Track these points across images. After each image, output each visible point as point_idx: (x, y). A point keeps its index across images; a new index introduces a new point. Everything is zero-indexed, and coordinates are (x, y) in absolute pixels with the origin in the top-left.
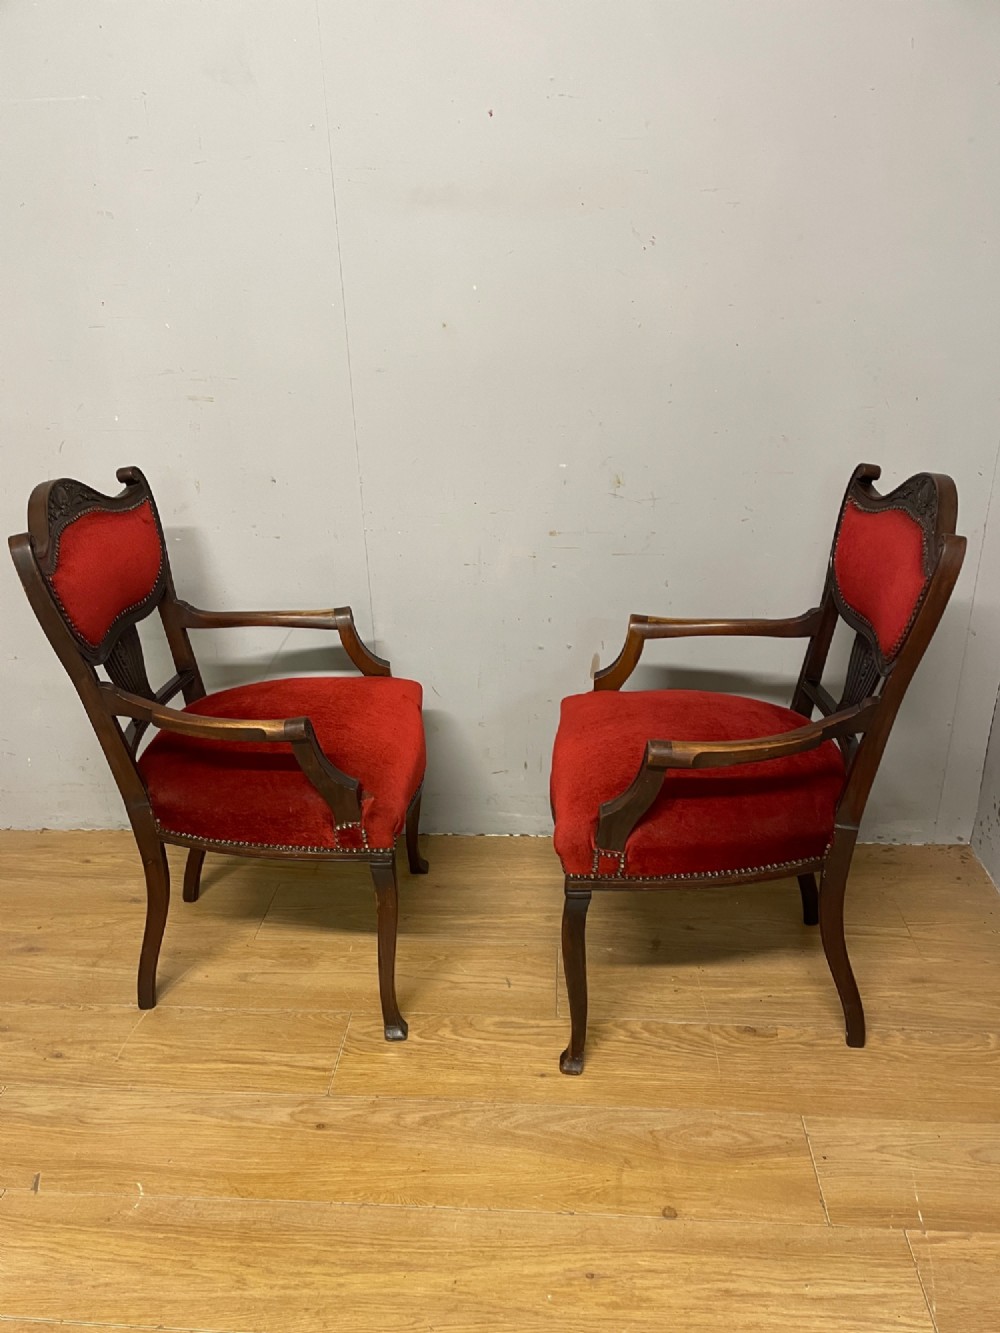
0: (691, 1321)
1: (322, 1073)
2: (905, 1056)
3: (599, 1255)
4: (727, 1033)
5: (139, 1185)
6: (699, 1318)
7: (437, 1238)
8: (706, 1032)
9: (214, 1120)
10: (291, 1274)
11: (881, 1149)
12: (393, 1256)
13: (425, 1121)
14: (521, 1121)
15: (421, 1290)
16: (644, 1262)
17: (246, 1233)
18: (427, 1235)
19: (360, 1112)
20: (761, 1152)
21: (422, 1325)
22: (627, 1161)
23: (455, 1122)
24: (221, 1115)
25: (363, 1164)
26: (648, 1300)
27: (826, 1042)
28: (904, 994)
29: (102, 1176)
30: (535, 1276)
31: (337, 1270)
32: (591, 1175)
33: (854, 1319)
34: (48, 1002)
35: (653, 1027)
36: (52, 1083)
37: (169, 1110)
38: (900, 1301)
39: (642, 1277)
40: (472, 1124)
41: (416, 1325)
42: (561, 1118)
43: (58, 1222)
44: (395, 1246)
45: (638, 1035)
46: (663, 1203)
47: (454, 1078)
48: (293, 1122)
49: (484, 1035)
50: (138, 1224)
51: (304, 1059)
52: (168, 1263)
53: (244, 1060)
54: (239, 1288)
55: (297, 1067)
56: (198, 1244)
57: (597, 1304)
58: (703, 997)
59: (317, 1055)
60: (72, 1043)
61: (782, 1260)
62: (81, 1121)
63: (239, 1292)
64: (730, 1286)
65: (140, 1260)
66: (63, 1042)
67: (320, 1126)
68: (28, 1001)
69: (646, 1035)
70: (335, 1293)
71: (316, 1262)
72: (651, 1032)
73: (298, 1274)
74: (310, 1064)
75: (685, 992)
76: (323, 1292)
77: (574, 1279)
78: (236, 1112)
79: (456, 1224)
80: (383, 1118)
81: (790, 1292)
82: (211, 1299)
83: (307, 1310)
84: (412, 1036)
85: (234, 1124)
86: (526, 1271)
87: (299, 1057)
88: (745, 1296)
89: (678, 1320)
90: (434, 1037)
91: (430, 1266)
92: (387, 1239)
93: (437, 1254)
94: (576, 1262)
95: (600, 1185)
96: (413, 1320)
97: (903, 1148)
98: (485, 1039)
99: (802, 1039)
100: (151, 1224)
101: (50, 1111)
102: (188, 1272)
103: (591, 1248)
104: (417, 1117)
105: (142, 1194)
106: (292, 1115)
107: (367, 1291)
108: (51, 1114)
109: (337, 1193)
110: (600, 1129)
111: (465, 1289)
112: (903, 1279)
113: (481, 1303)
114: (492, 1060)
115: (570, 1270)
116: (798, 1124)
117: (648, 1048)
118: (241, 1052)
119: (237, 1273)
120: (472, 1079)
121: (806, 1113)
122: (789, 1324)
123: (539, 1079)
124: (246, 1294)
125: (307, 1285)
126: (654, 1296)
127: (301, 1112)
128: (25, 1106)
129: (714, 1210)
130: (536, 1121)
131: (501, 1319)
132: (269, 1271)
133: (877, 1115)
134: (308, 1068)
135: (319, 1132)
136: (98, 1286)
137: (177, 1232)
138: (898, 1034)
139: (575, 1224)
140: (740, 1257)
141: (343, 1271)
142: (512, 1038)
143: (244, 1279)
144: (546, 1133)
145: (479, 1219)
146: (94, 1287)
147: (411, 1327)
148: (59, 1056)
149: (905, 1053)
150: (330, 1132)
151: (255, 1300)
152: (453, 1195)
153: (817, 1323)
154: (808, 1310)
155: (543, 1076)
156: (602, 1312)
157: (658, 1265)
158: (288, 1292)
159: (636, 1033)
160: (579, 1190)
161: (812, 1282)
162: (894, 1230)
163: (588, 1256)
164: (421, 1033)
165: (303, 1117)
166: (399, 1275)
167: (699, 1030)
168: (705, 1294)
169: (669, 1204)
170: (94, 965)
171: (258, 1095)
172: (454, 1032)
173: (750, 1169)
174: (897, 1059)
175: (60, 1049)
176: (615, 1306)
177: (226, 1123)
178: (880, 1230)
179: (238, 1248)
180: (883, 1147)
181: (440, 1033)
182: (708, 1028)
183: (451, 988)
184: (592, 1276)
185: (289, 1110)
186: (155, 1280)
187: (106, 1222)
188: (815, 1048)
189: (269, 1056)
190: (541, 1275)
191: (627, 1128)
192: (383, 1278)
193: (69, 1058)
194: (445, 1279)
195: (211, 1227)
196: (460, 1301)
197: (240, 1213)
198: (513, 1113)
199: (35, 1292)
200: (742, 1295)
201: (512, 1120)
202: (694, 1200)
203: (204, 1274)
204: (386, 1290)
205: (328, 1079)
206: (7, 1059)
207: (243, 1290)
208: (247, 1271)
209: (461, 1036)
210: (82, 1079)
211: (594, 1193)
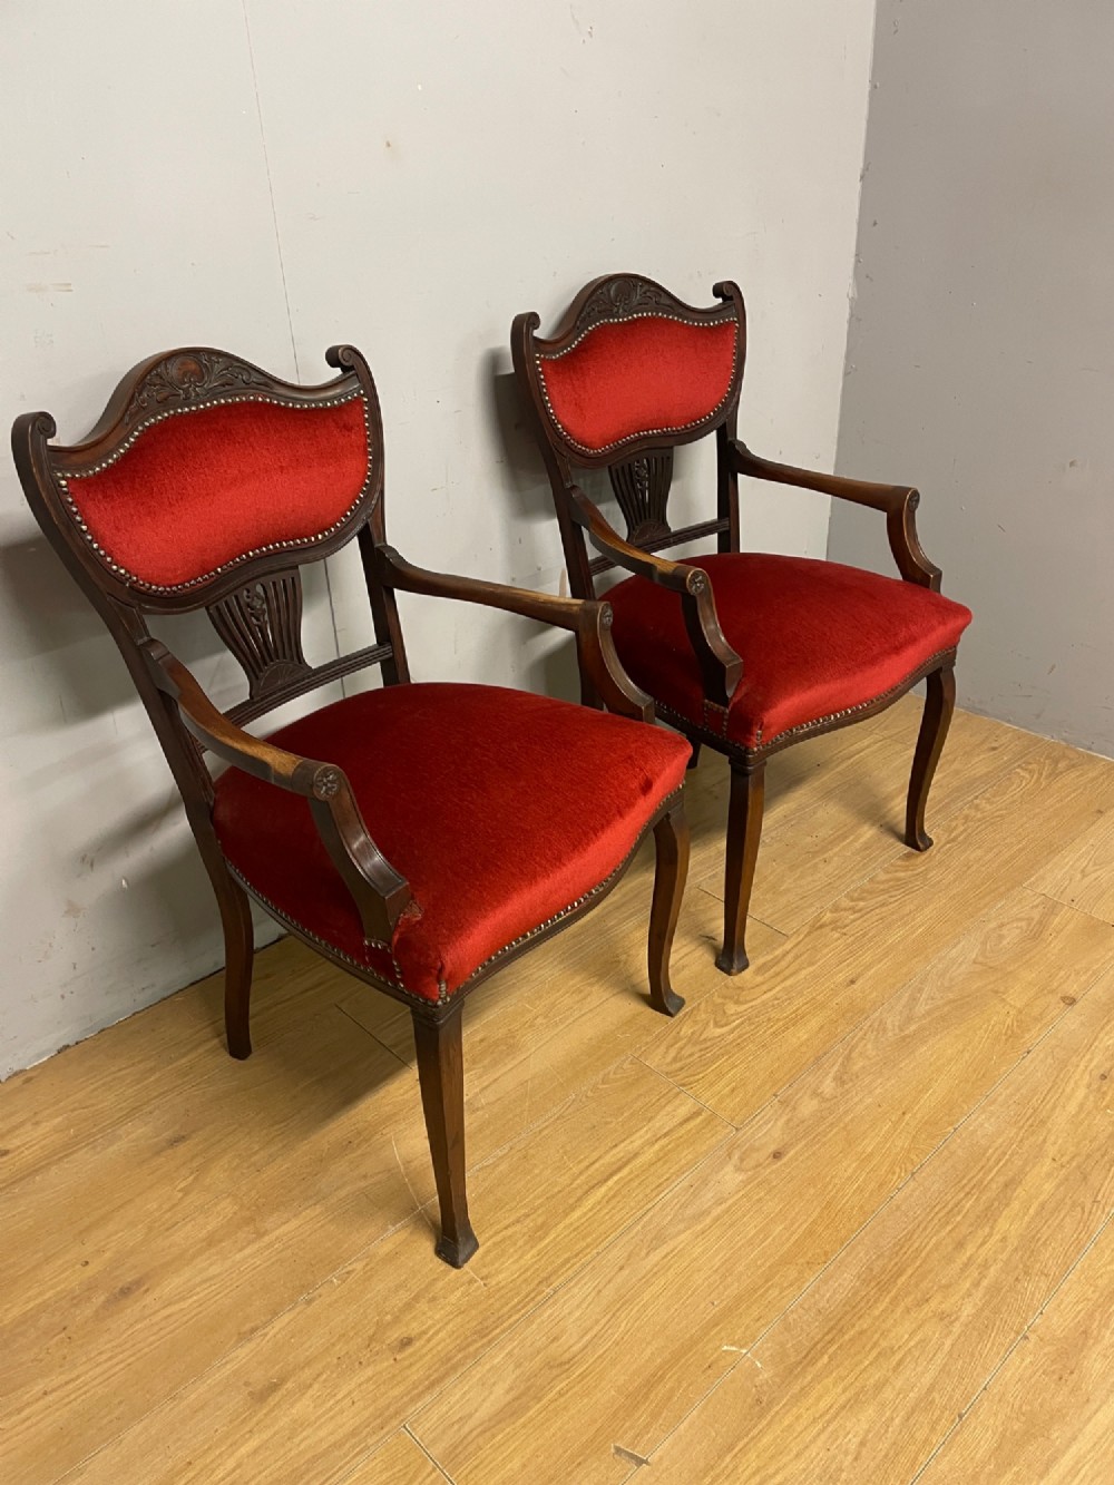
1: (699, 1118)
3: (1084, 1060)
4: (901, 866)
5: (725, 1348)
7: (996, 1145)
8: (889, 875)
9: (683, 1236)
10: (962, 1271)
11: (1085, 874)
12: (994, 1186)
13: (840, 1080)
14: (896, 1024)
15: (1049, 1187)
17: (879, 1282)
18: (985, 1150)
19: (785, 1118)
20: (1042, 924)
22: (995, 992)
23: (860, 1062)
24: (681, 1226)
25: (860, 1149)
29: (679, 1380)
30: (1081, 1108)
31: (981, 1234)
32: (995, 1019)
34: (275, 1314)
35: (856, 895)
37: (626, 1272)
40: (872, 1053)
42: (914, 999)
43: (721, 1457)
44: (982, 1179)
46: (1055, 998)
47: (801, 1034)
48: (750, 1173)
50: (789, 1374)
52: (871, 1370)
53: (615, 1167)
54: (952, 1322)
55: (667, 1132)
56: (861, 1333)
58: (848, 854)
59: (667, 1109)
60: (396, 1318)
62: (561, 1365)
63: (957, 1324)
65: (843, 1399)
67: (777, 1155)
68: (245, 1336)
70: (1010, 1248)
71: (960, 1245)
72: (861, 899)
73: (966, 1265)
74: (676, 1121)
75: (831, 858)
76: (1002, 1257)
77: (1099, 1088)
78: (689, 1212)
79: (986, 1125)
80: (808, 1107)
82: (950, 1353)
85: (708, 1220)
86: (1071, 1110)
87: (657, 1123)
91: (1023, 1167)
92: (969, 1181)
93: (1012, 1155)
94: (1082, 1077)
95: (1009, 1019)
96: (1079, 1209)
97: (1090, 865)
98: (769, 991)
100: (799, 1364)
101: (507, 1392)
102: (898, 1357)
103: (1074, 1059)
104: (829, 1083)
105: (744, 1351)
106: (739, 1170)
107: (1024, 1224)
108: (509, 1397)
109: (881, 1186)
110: (946, 985)
111: (1067, 1157)
113: (1088, 1156)
114: (801, 1000)
115: (1089, 1085)
116: (1029, 891)
117: (879, 910)
118: (597, 1165)
119: (930, 1314)
120: (815, 1024)
121: (1022, 882)
123: (858, 985)
124: (963, 1319)
125: (985, 1266)
127: (741, 1160)
128: (470, 1416)
129: (1083, 978)
130: (904, 1015)
132: (946, 1287)
134: (680, 1124)
135: (784, 1160)
136: (859, 1453)
137: (830, 1342)
139: (1042, 1056)
141: (987, 1230)
142: (787, 973)
143: (943, 1312)
144: (924, 1017)
145: (991, 1108)
146: (856, 1459)
147: (1086, 1214)
148: (406, 1342)
150: (792, 1153)
151: (977, 1315)
152: (951, 1109)
158: (985, 1283)
160: (1006, 1033)
163: (1081, 1067)
165: (750, 1162)
166: (1020, 1193)
169: (1059, 995)
170: (260, 1234)
171: (682, 1181)
172: (737, 1002)
173: (1055, 938)
175: (395, 1335)
177: (698, 1227)
179: (895, 1298)
180: (1083, 872)
184: (1104, 1076)
185: (729, 1168)
186: (888, 1393)
187: (761, 1405)
189: (629, 1146)
190: (1082, 1104)
191: (958, 972)
192: (1015, 1205)
193: (424, 1333)
194: (1046, 1165)
195: (847, 1308)
196: (1079, 1167)
197: (846, 1275)
198: (882, 1022)
201: (889, 1027)
202: (1066, 981)
203: (912, 1343)
204: (1032, 1211)
205: (713, 1116)
206: (348, 1401)
207: (957, 1319)
208: (933, 1304)
209: (746, 1002)
210: (482, 1333)
211: (1015, 1028)
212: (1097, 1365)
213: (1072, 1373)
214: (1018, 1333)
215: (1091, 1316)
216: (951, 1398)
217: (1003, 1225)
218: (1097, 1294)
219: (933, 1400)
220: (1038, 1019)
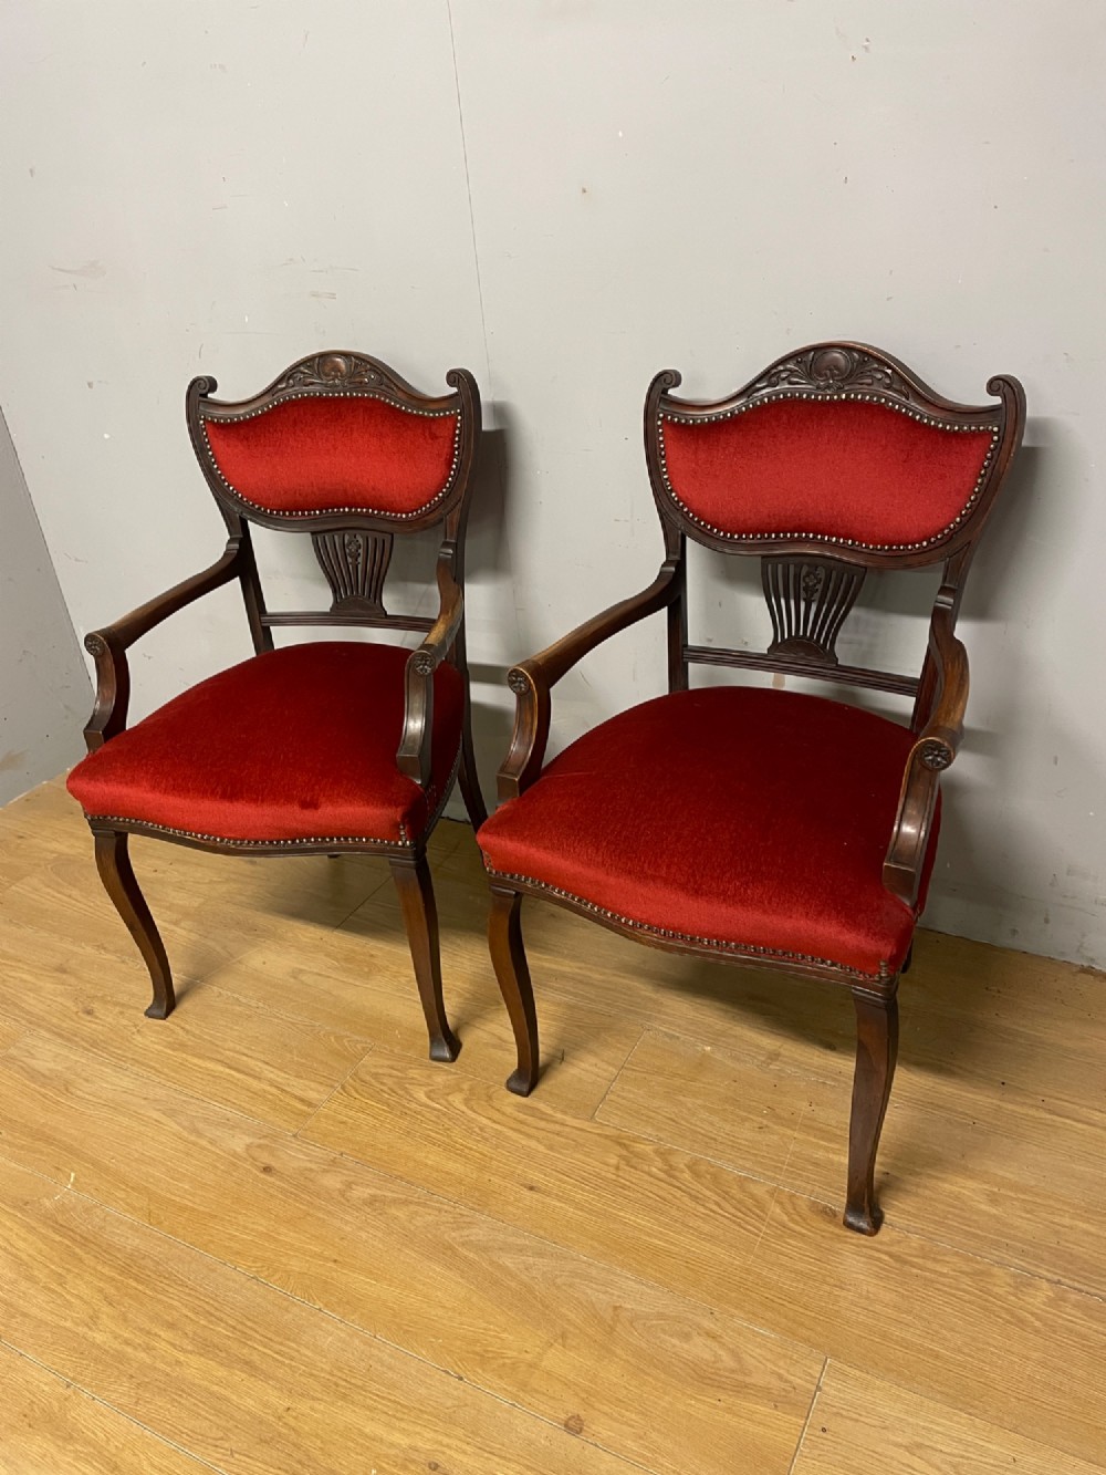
1: (305, 1108)
2: (1037, 1324)
3: (460, 1444)
4: (795, 1206)
5: (73, 1175)
8: (765, 1196)
9: (178, 1127)
10: (141, 1330)
11: (910, 1449)
12: (246, 1351)
13: (372, 1201)
14: (473, 1239)
15: (247, 1403)
17: (130, 1266)
18: (294, 1341)
19: (313, 1166)
20: (741, 1389)
21: (226, 1445)
22: (564, 1336)
23: (401, 1213)
24: (186, 1124)
25: (282, 1230)
27: (930, 1265)
28: (1093, 1229)
29: (47, 1154)
30: (374, 1439)
31: (185, 1343)
32: (511, 1338)
35: (703, 1168)
36: (69, 1040)
37: (143, 1102)
40: (419, 1222)
41: (218, 1443)
42: (521, 1250)
44: (255, 1340)
45: (677, 1174)
46: (573, 1406)
47: (433, 1157)
48: (245, 1155)
49: (497, 1116)
50: (48, 1219)
51: (300, 1087)
52: (46, 1271)
53: (241, 1068)
54: (87, 1325)
55: (287, 1092)
56: (81, 1260)
58: (791, 1148)
59: (313, 1085)
60: (107, 1002)
62: (67, 1090)
63: (85, 1329)
65: (24, 1257)
66: (103, 1000)
67: (267, 1170)
68: (102, 947)
69: (687, 1175)
70: (168, 1370)
71: (171, 1326)
72: (697, 1175)
73: (147, 1332)
74: (299, 1093)
75: (774, 1133)
76: (158, 1363)
77: (413, 1461)
78: (200, 1126)
79: (330, 1339)
80: (332, 1182)
82: (58, 1326)
83: (132, 1376)
85: (193, 1138)
86: (369, 1428)
87: (295, 1082)
90: (442, 1101)
91: (274, 1378)
92: (251, 1328)
93: (290, 1367)
94: (428, 1441)
95: (515, 1354)
96: (221, 1434)
97: (949, 1458)
98: (493, 1121)
99: (895, 1249)
100: (57, 1222)
101: (49, 1070)
102: (59, 1289)
104: (368, 1193)
105: (69, 1187)
106: (249, 1147)
107: (197, 1381)
108: (47, 1073)
109: (238, 1253)
110: (559, 1281)
111: (293, 1423)
113: (299, 1447)
114: (485, 1149)
115: (415, 1449)
116: (817, 1368)
117: (679, 1194)
118: (245, 1058)
119: (96, 1308)
120: (451, 1166)
121: (836, 1356)
123: (525, 1193)
124: (90, 1334)
125: (148, 1349)
127: (259, 1146)
128: (32, 1056)
129: (629, 1443)
130: (490, 1244)
132: (124, 1317)
133: (939, 1397)
134: (296, 1097)
135: (262, 1176)
137: (75, 1241)
138: (1045, 1285)
139: (455, 1393)
141: (190, 1347)
142: (525, 1129)
143: (98, 1318)
144: (492, 1263)
145: (357, 1342)
147: (214, 1442)
148: (89, 1013)
149: (1038, 1318)
150: (273, 1180)
151: (93, 1344)
152: (348, 1303)
155: (531, 1188)
158: (129, 1350)
159: (675, 1168)
160: (487, 1351)
163: (446, 1440)
164: (430, 1091)
165: (257, 1153)
166: (238, 1376)
167: (759, 1191)
169: (582, 1414)
170: (176, 923)
171: (231, 1112)
172: (466, 1101)
173: (715, 1407)
174: (1021, 1322)
175: (95, 1006)
177: (185, 1134)
179: (114, 1279)
180: (920, 1446)
181: (450, 1098)
182: (771, 1194)
183: (494, 1046)
185: (248, 1140)
186: (24, 1285)
187: (22, 1205)
188: (906, 1268)
189: (268, 1072)
190: (381, 1441)
191: (589, 1291)
192: (222, 1372)
193: (97, 1018)
194: (279, 1401)
195: (104, 1247)
196: (280, 1434)
197: (137, 1241)
198: (470, 1225)
201: (466, 1232)
202: (615, 1420)
203: (68, 1297)
204: (215, 1388)
205: (307, 1116)
206: (49, 1002)
207: (90, 1329)
208: (106, 1309)
209: (471, 1108)
210: (94, 1044)
211: (501, 1361)
212: (35, 1448)
213: (30, 1426)
214: (73, 1379)
215: (88, 1442)
216: (16, 1330)
217: (195, 1361)
218: (114, 1451)
219: (14, 1317)
220: (523, 1386)
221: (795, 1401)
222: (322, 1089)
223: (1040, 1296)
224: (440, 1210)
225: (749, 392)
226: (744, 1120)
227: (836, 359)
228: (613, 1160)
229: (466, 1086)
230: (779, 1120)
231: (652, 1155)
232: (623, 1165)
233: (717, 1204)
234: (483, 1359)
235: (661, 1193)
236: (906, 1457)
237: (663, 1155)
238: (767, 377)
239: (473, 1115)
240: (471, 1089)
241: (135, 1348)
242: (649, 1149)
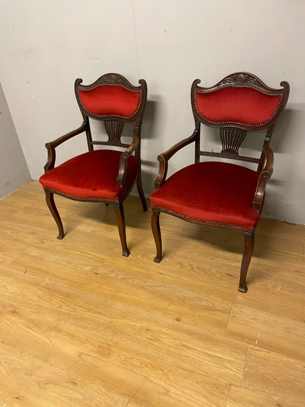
0: (170, 350)
1: (103, 260)
2: (279, 294)
3: (153, 325)
4: (222, 274)
5: (48, 277)
6: (172, 350)
7: (112, 309)
8: (215, 273)
9: (72, 266)
10: (73, 308)
11: (254, 319)
12: (99, 310)
13: (123, 279)
14: (148, 285)
15: (102, 321)
16: (164, 330)
17: (67, 295)
18: (110, 308)
19: (108, 272)
20: (215, 310)
21: (99, 329)
22: (173, 302)
23: (131, 281)
24: (74, 265)
25: (102, 286)
26: (161, 341)
28: (289, 275)
29: (40, 273)
30: (133, 325)
31: (84, 310)
32: (161, 304)
33: (218, 364)
34: (46, 228)
35: (200, 267)
36: (39, 248)
37: (62, 261)
38: (236, 364)
39: (161, 334)
40: (135, 282)
42: (160, 286)
43: (27, 282)
44: (101, 308)
45: (194, 269)
46: (177, 316)
47: (136, 269)
48: (90, 271)
49: (149, 259)
50: (44, 287)
51: (99, 256)
52: (47, 298)
54: (59, 308)
55: (97, 257)
56: (55, 295)
57: (146, 338)
58: (220, 262)
59: (103, 255)
60: (47, 240)
61: (205, 341)
62: (42, 259)
64: (185, 343)
65: (40, 295)
66: (45, 239)
67: (96, 274)
68: (42, 227)
69: (196, 269)
70: (81, 315)
71: (80, 307)
72: (198, 269)
73: (75, 309)
74: (100, 257)
75: (215, 259)
76: (79, 314)
77: (143, 329)
78: (78, 265)
79: (119, 307)
80: (112, 275)
81: (203, 351)
82: (52, 309)
83: (73, 318)
84: (130, 256)
85: (76, 268)
86: (131, 323)
87: (99, 255)
88: (188, 348)
89: (166, 348)
90: (135, 257)
91: (107, 315)
92: (99, 306)
93: (110, 313)
94: (145, 325)
95: (162, 307)
96: (97, 327)
97: (262, 321)
98: (149, 260)
100: (47, 287)
101: (36, 255)
102: (50, 301)
103: (152, 323)
104: (121, 277)
105: (48, 280)
106: (90, 269)
107: (89, 317)
109: (93, 291)
110: (170, 292)
111: (113, 324)
112: (241, 358)
113: (116, 328)
114: (148, 266)
115: (143, 327)
116: (231, 305)
117: (195, 273)
118: (85, 250)
119: (61, 304)
120: (140, 270)
121: (235, 303)
122: (197, 359)
123: (159, 275)
124: (61, 310)
125: (75, 312)
126: (163, 340)
127: (93, 269)
128: (31, 253)
129: (192, 322)
130: (153, 286)
131: (119, 334)
132: (68, 306)
133: (258, 309)
134: (100, 258)
135: (95, 275)
137: (52, 291)
138: (280, 286)
139: (150, 315)
140: (193, 337)
141: (86, 311)
143: (62, 306)
144: (154, 289)
145: (125, 307)
146: (28, 299)
147: (96, 329)
148: (43, 242)
149: (279, 293)
150: (98, 276)
151: (62, 312)
152: (121, 299)
153: (206, 362)
154: (206, 357)
155: (160, 274)
156: (146, 340)
157: (168, 332)
158: (71, 312)
159: (194, 268)
161: (211, 350)
162: (245, 343)
163: (150, 324)
164: (133, 255)
166: (98, 315)
167: (214, 271)
168: (177, 344)
169: (179, 317)
171: (84, 262)
172: (142, 257)
173: (209, 314)
174: (275, 294)
175: (44, 241)
176: (151, 339)
177: (74, 267)
178: (240, 342)
179: (64, 298)
181: (137, 256)
182: (216, 272)
183: (146, 245)
184: (148, 330)
185: (90, 268)
186: (41, 301)
187: (37, 285)
189: (91, 253)
190: (134, 326)
191: (177, 294)
192: (95, 315)
193: (45, 243)
194: (110, 320)
195: (60, 292)
196: (111, 326)
197: (68, 290)
198: (147, 282)
199: (15, 297)
200: (188, 347)
201: (146, 284)
202: (187, 318)
203: (53, 303)
204: (94, 318)
205: (103, 262)
206: (32, 240)
207: (61, 309)
208: (63, 304)
209: (143, 258)
210: (46, 249)
211: (159, 308)
212: (52, 334)
213: (50, 330)
214: (59, 319)
215: (65, 332)
216: (42, 310)
217: (87, 313)
218: (72, 333)
219: (41, 308)
220: (165, 313)
221: (227, 312)
222: (106, 256)
223: (279, 289)
224: (139, 279)
225: (218, 85)
226: (209, 257)
227: (241, 76)
228: (178, 267)
229: (141, 254)
230: (216, 257)
231: (188, 266)
232: (181, 268)
233: (204, 275)
234: (155, 308)
235: (191, 273)
236: (253, 321)
237: (190, 265)
238: (223, 81)
239: (143, 260)
240: (142, 254)
241: (72, 312)
242: (186, 264)
